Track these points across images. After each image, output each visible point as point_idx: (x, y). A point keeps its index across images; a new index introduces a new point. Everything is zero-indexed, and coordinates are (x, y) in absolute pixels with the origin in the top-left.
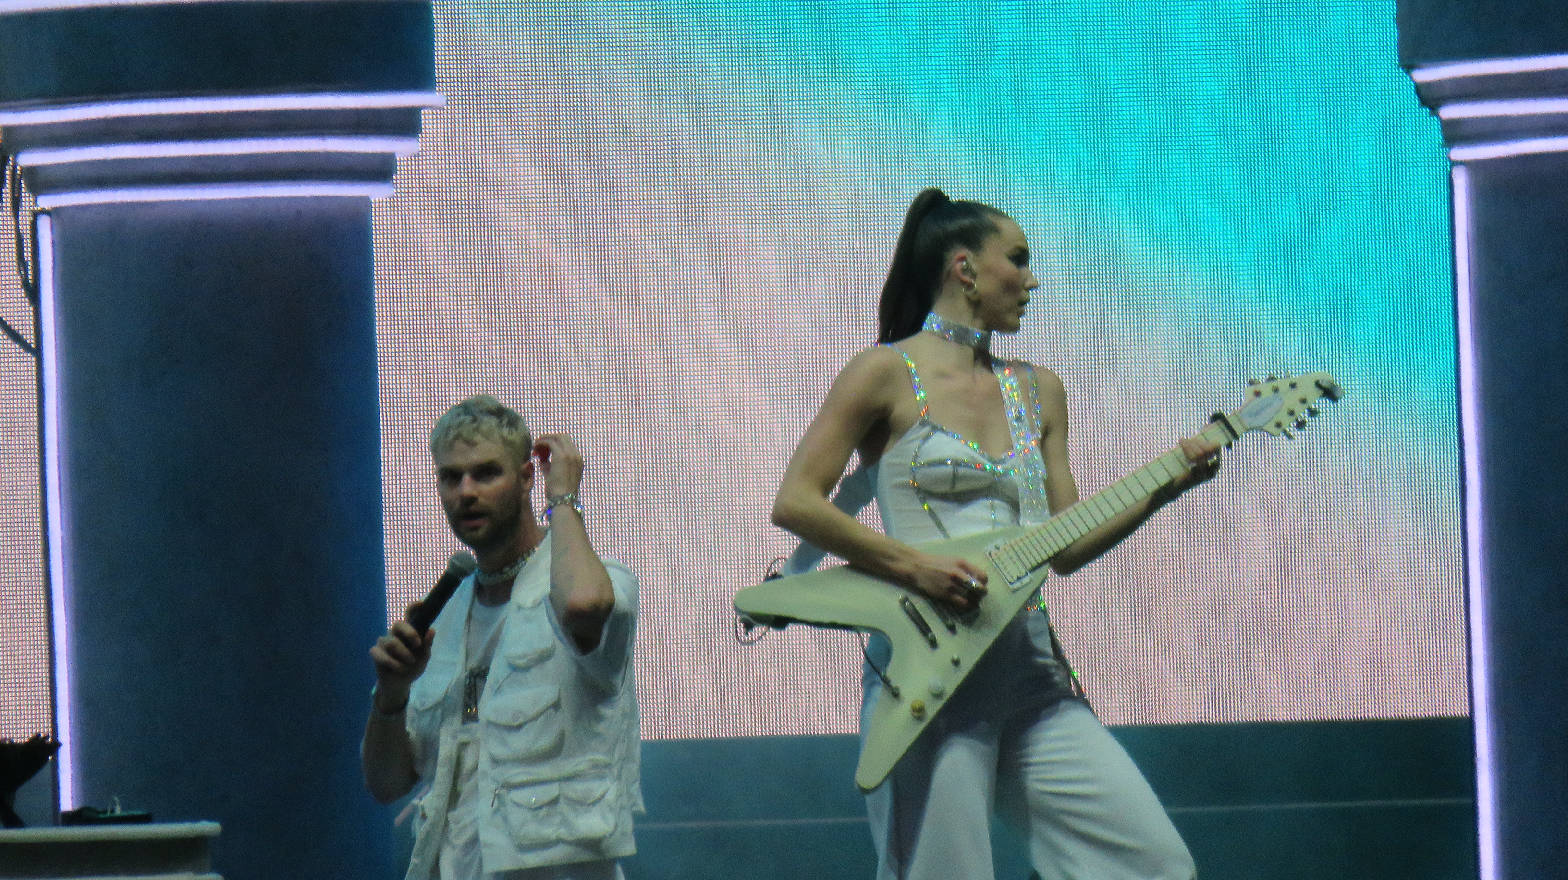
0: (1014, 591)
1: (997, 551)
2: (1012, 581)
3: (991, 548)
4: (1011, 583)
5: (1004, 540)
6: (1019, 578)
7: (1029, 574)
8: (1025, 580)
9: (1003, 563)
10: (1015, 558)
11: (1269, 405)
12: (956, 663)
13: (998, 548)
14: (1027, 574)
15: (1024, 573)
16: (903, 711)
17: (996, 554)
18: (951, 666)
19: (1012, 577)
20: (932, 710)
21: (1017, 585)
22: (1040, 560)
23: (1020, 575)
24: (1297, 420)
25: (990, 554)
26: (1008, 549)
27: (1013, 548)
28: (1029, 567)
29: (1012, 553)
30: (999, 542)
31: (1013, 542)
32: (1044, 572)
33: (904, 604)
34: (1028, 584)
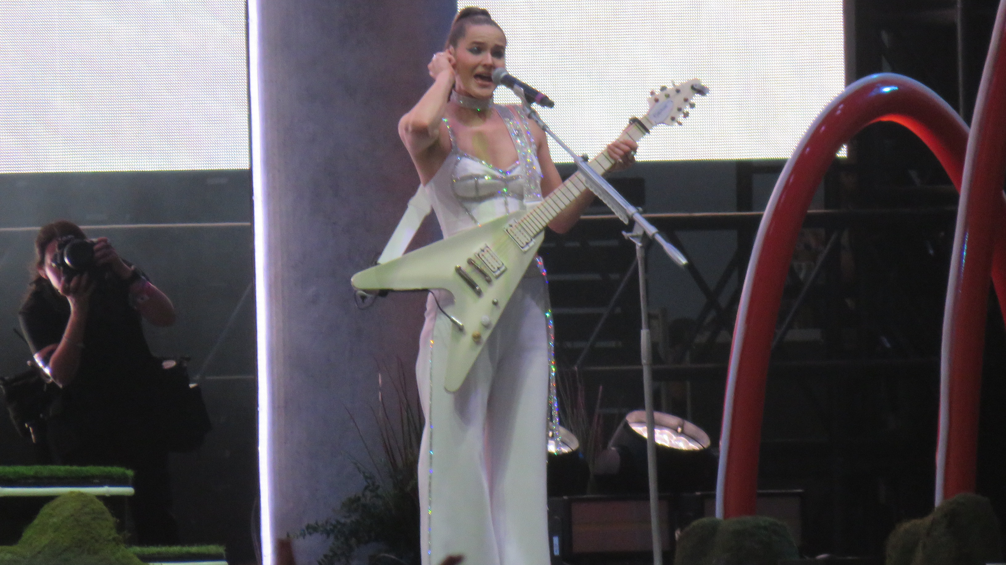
0: (525, 252)
1: (511, 228)
2: (522, 245)
3: (506, 226)
4: (522, 248)
5: (514, 220)
6: (527, 244)
7: (533, 240)
8: (531, 244)
9: (515, 235)
10: (522, 230)
11: (666, 107)
12: (495, 304)
13: (511, 226)
14: (532, 240)
15: (529, 239)
16: (467, 340)
17: (511, 230)
18: (494, 306)
19: (523, 243)
20: (485, 336)
21: (526, 249)
22: (538, 230)
23: (527, 241)
24: (684, 113)
25: (507, 231)
26: (517, 225)
27: (520, 224)
28: (532, 235)
29: (520, 228)
30: (512, 222)
31: (520, 221)
32: (541, 237)
33: (459, 271)
34: (533, 246)
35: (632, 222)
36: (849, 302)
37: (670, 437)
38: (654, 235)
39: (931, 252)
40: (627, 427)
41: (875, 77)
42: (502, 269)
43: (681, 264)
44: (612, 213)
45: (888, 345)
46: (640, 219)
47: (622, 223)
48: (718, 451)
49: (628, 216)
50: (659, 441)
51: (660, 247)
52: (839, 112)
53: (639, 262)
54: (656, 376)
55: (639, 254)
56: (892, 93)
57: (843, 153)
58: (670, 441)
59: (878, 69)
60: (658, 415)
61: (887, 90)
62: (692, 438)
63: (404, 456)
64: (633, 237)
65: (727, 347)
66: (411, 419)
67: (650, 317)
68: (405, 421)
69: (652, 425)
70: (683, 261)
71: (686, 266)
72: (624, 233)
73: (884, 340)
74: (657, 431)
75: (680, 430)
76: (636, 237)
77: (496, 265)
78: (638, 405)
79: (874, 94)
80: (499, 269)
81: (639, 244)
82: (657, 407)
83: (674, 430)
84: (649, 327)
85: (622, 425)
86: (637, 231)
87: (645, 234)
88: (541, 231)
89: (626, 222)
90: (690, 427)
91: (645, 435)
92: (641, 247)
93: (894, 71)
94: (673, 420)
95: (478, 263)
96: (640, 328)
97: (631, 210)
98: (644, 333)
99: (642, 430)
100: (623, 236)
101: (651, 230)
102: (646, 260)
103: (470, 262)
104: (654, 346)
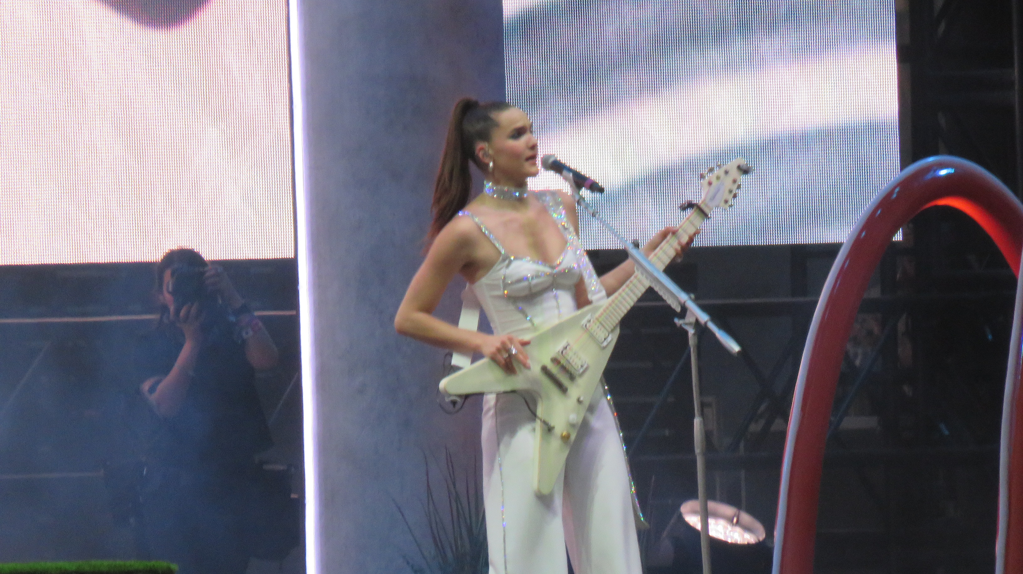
0: (604, 348)
1: (589, 323)
2: (601, 341)
3: (585, 322)
4: (601, 343)
5: (591, 315)
6: (606, 339)
7: (611, 335)
8: (609, 339)
9: (594, 331)
10: (599, 326)
11: (719, 190)
12: (581, 401)
14: (609, 335)
16: (556, 441)
17: (590, 327)
18: (579, 405)
19: (601, 339)
21: (605, 344)
22: (615, 325)
23: (606, 337)
24: (734, 195)
25: (585, 326)
26: (594, 320)
27: (597, 319)
28: (610, 330)
30: (589, 317)
31: (596, 316)
32: (618, 331)
33: (545, 370)
34: (610, 342)
35: (684, 310)
36: (907, 389)
37: (726, 528)
38: (706, 323)
39: (990, 337)
40: (680, 518)
41: (931, 159)
42: (585, 367)
43: (734, 352)
44: (663, 300)
45: (946, 433)
46: (692, 306)
47: (674, 311)
48: (773, 542)
49: (680, 303)
50: (713, 533)
51: (713, 335)
52: (895, 196)
53: (692, 350)
54: (709, 466)
55: (692, 341)
56: (948, 176)
57: (898, 237)
58: (725, 533)
59: (935, 152)
60: (712, 505)
61: (943, 172)
62: (747, 529)
63: (454, 550)
64: (686, 324)
65: (783, 435)
66: (461, 511)
67: (703, 405)
68: (455, 513)
69: (705, 515)
70: (735, 348)
71: (739, 352)
72: (676, 320)
73: (943, 427)
74: (711, 521)
75: (735, 520)
76: (690, 324)
77: (579, 364)
78: (692, 494)
79: (929, 176)
80: (582, 366)
81: (691, 332)
82: (711, 495)
83: (730, 520)
84: (702, 414)
85: (675, 516)
86: (690, 319)
87: (697, 321)
88: (617, 325)
89: (678, 310)
90: (746, 518)
91: (699, 527)
92: (694, 334)
93: (951, 152)
94: (729, 510)
95: (563, 362)
96: (693, 417)
97: (683, 297)
98: (697, 421)
99: (694, 521)
100: (675, 324)
101: (704, 317)
102: (699, 347)
103: (555, 361)
104: (708, 435)
